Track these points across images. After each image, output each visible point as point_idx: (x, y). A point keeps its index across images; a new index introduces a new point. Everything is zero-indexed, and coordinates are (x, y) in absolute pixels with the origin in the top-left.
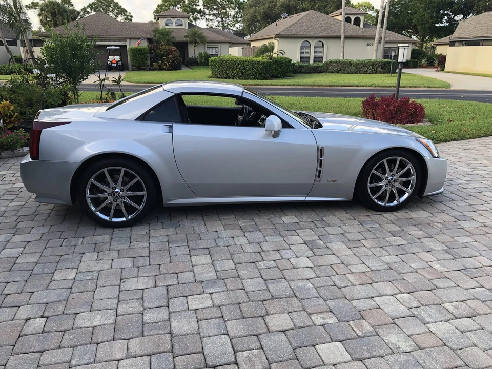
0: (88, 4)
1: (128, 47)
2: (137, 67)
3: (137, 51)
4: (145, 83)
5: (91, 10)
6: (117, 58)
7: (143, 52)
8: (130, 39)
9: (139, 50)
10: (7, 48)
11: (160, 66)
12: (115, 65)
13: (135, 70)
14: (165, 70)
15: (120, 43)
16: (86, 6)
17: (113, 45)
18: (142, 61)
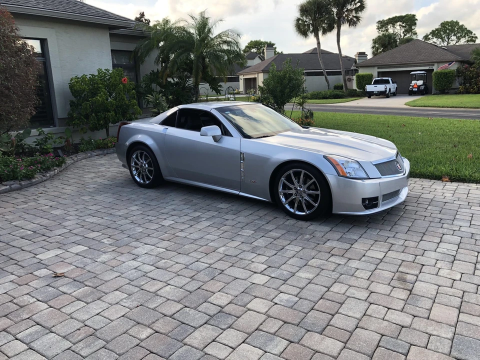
0: (431, 31)
1: (435, 71)
2: (440, 91)
3: (441, 75)
4: (422, 106)
5: (433, 36)
6: (420, 82)
7: (448, 75)
8: (438, 63)
9: (444, 73)
10: (326, 78)
11: (467, 89)
12: (416, 89)
13: (439, 94)
14: (472, 93)
15: (427, 68)
16: (429, 33)
17: (418, 70)
18: (445, 85)
